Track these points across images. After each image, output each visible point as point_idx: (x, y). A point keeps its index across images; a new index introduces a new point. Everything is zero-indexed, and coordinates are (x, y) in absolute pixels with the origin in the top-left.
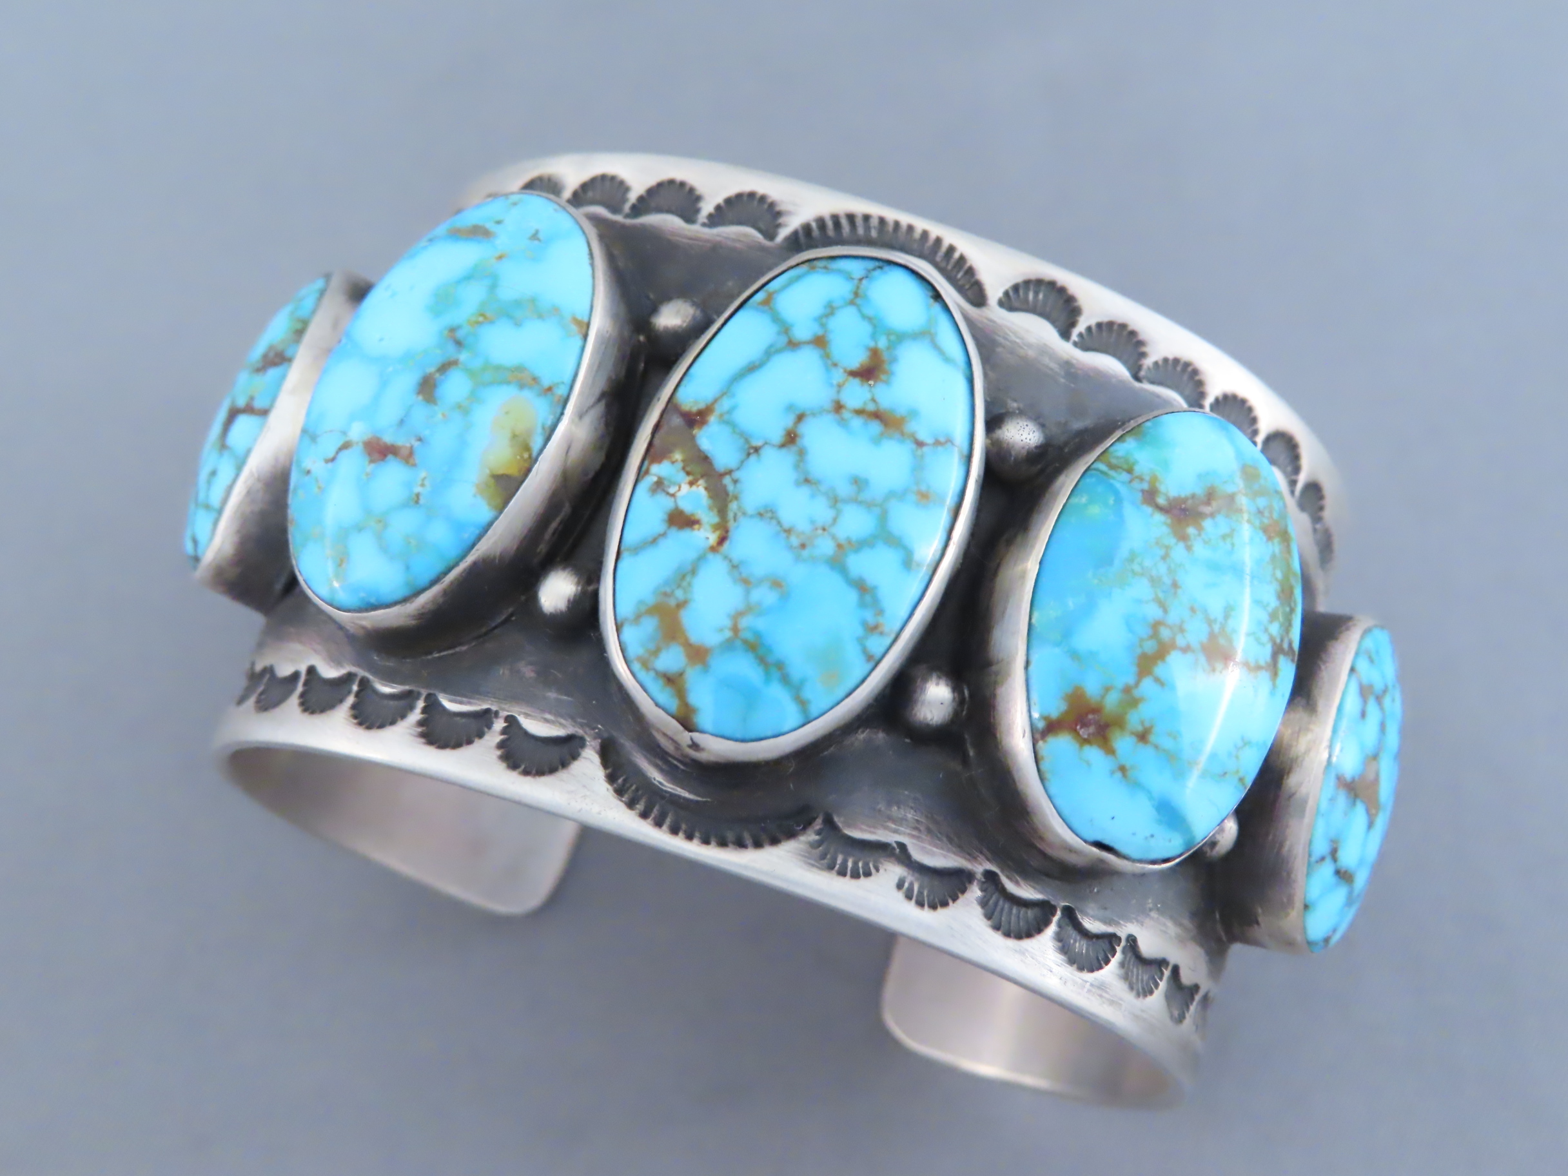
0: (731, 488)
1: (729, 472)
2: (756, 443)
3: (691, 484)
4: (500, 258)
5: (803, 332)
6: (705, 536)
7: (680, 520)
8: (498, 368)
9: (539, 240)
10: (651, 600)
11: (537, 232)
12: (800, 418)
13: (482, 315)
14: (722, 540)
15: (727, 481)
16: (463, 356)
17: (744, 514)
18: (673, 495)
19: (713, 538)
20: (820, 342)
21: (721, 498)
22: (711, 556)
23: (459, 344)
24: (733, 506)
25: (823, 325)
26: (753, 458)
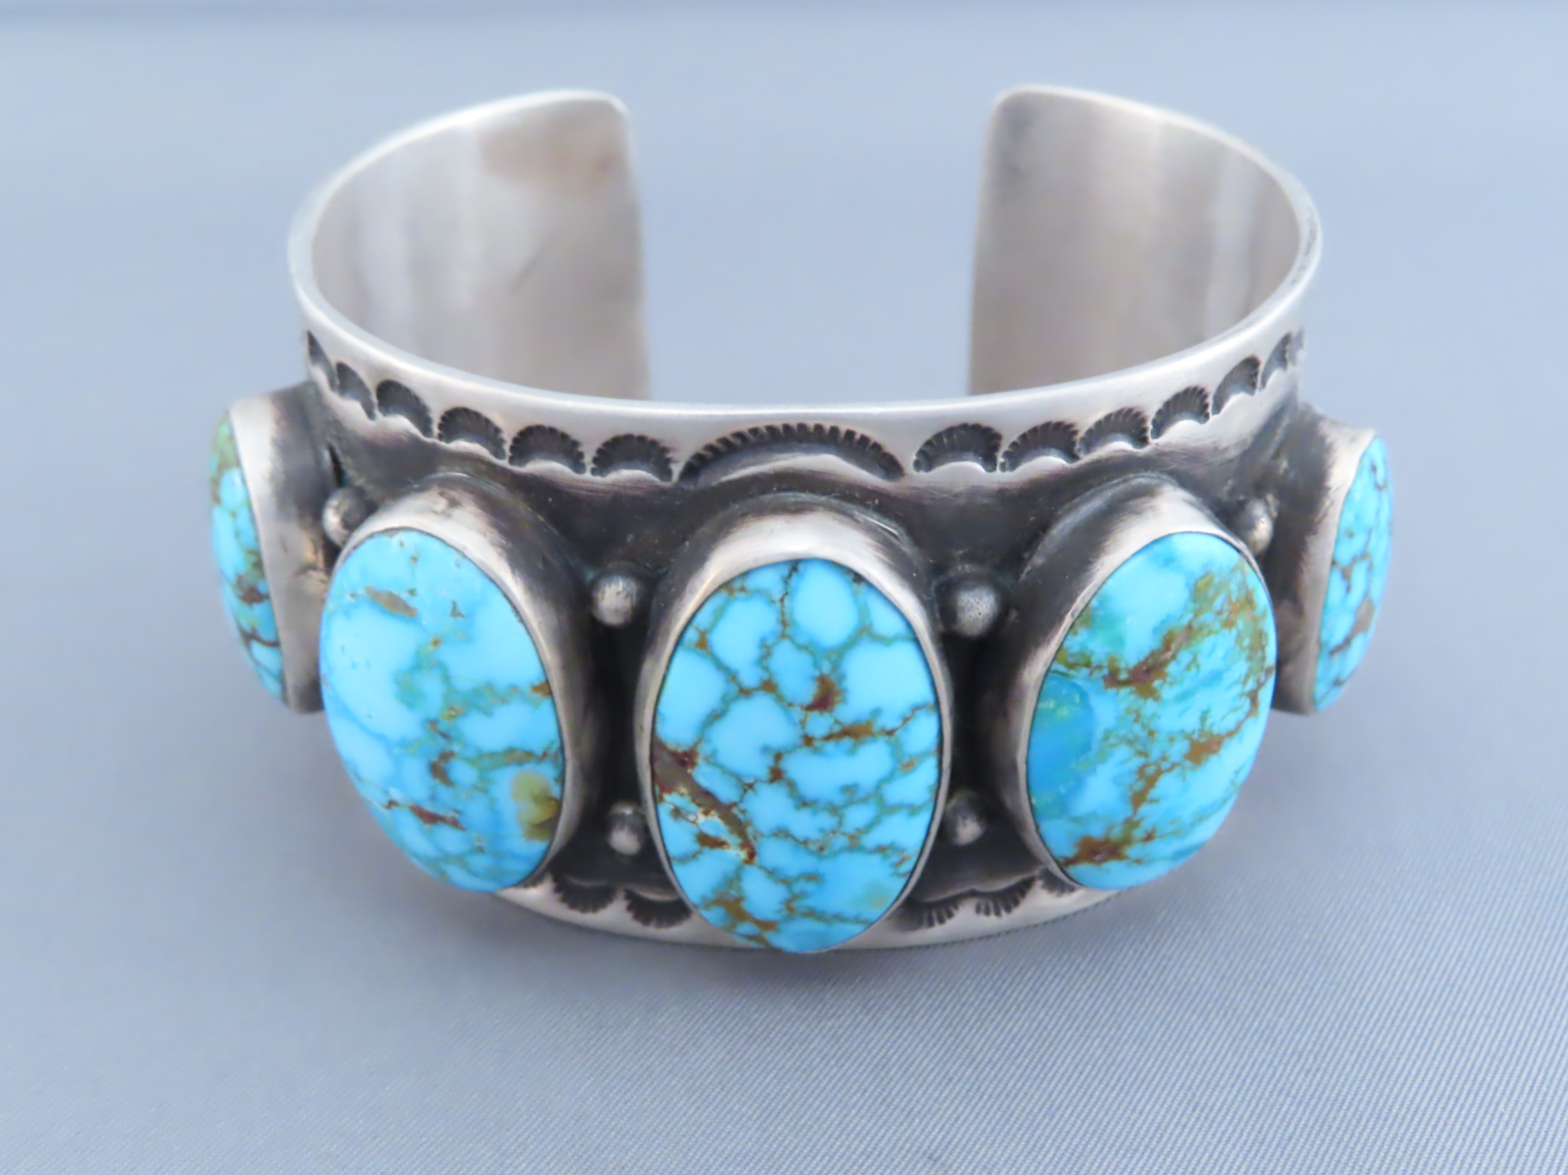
0: (741, 816)
1: (735, 804)
2: (751, 781)
3: (706, 813)
4: (436, 643)
5: (750, 677)
6: (735, 853)
7: (707, 841)
8: (492, 754)
9: (460, 615)
10: (711, 896)
11: (455, 604)
12: (778, 757)
13: (452, 709)
14: (752, 855)
15: (735, 811)
16: (456, 748)
17: (762, 835)
18: (694, 822)
19: (743, 855)
20: (769, 686)
21: (738, 825)
22: (747, 867)
23: (445, 736)
24: (750, 831)
25: (766, 669)
26: (750, 792)
